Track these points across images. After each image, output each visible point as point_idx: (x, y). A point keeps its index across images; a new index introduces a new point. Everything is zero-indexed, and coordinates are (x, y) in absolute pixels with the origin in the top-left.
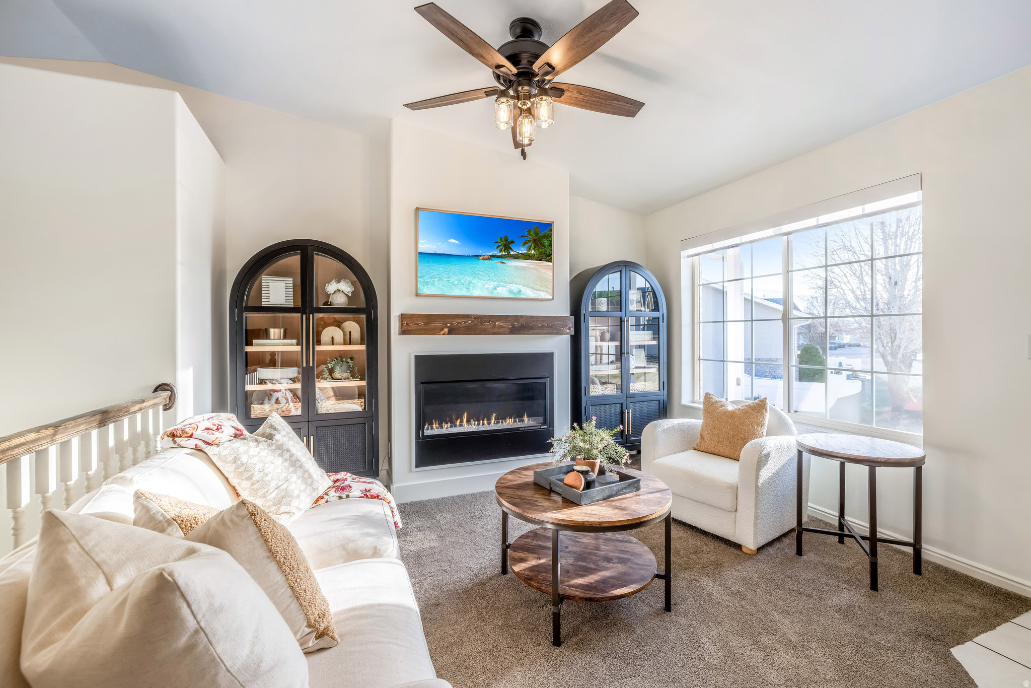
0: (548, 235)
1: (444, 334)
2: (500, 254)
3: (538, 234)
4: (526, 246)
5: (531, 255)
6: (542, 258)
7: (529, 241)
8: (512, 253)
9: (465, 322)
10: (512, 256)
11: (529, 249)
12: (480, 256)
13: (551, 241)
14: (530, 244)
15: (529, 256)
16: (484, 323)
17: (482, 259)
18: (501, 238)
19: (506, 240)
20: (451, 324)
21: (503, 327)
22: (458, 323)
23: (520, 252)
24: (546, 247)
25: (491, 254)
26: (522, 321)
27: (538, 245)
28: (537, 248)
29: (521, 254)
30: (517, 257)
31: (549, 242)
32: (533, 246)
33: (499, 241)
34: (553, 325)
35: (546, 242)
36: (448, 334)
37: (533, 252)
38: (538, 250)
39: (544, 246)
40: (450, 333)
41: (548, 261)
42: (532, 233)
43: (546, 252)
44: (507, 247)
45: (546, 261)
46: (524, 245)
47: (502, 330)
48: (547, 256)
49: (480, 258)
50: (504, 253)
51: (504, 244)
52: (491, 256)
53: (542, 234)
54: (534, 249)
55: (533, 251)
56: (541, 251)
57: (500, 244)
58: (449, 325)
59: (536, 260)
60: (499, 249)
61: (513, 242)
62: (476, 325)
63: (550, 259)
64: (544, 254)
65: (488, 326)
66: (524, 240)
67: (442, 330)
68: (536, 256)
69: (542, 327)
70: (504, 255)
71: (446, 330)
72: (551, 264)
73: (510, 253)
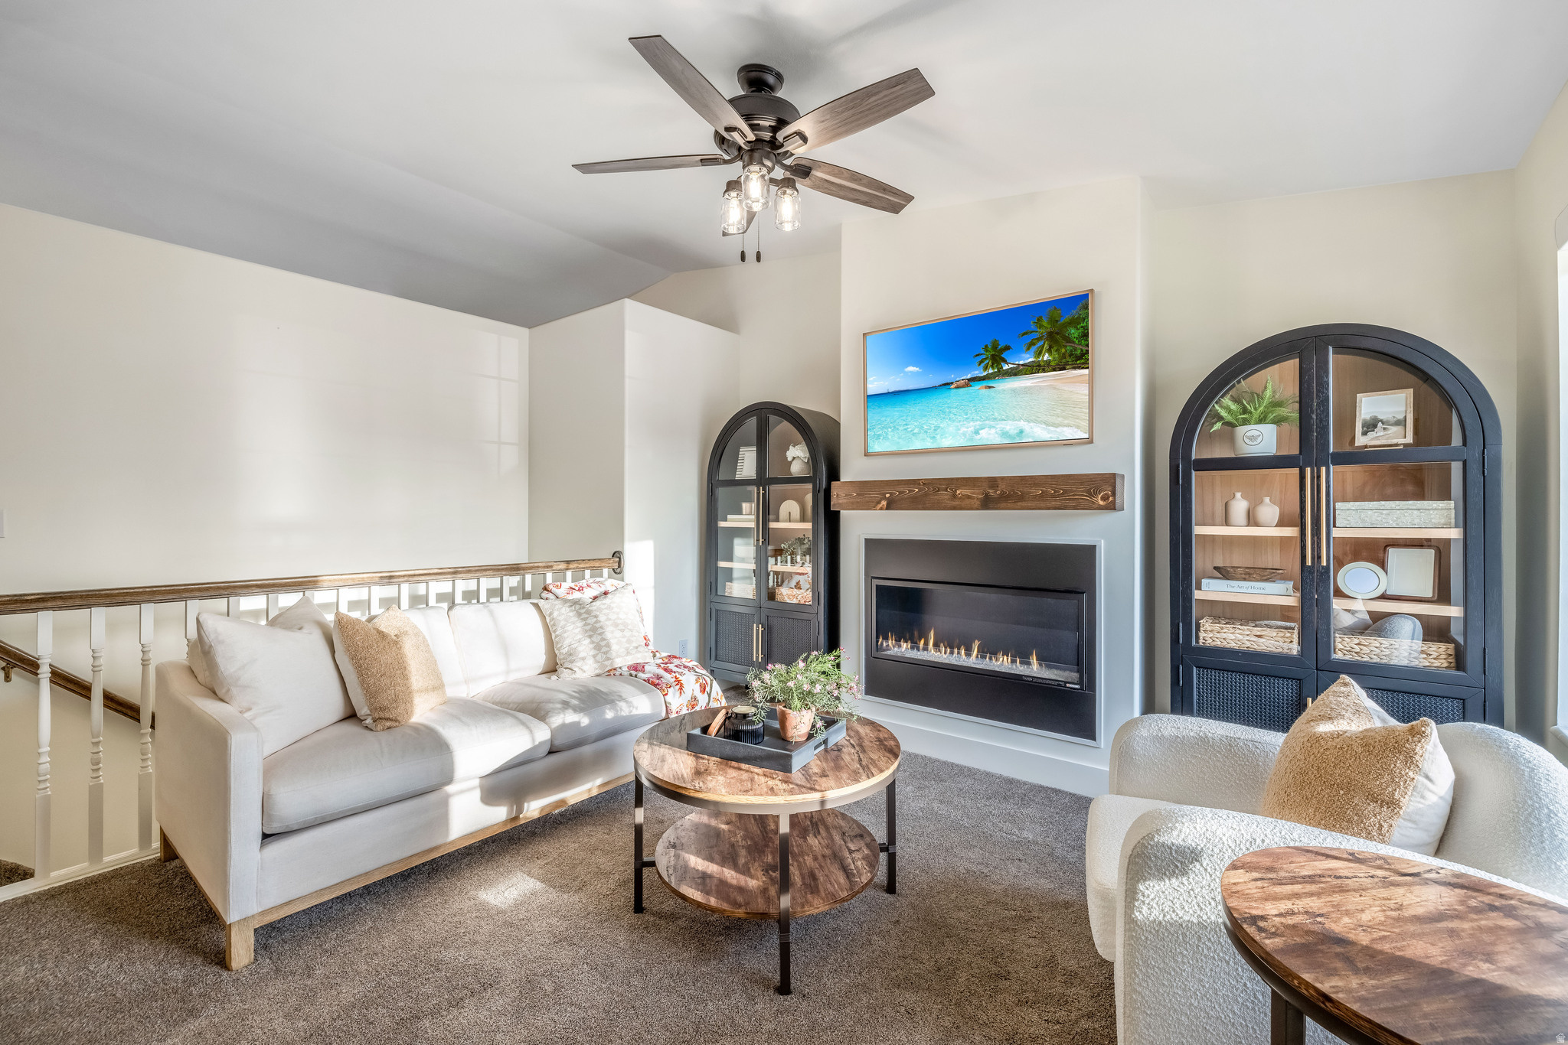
0: (1079, 318)
1: (881, 509)
2: (985, 373)
3: (1057, 321)
4: (1034, 349)
5: (1042, 364)
6: (1067, 364)
7: (1039, 339)
8: (1006, 367)
9: (910, 491)
10: (1006, 374)
11: (1039, 353)
12: (952, 383)
13: (1086, 328)
14: (1041, 343)
15: (1039, 366)
16: (938, 491)
17: (956, 388)
18: (986, 346)
19: (995, 348)
20: (891, 494)
21: (969, 497)
22: (900, 493)
23: (1021, 362)
24: (1074, 342)
25: (969, 376)
26: (1002, 486)
27: (1056, 342)
28: (1055, 348)
29: (1022, 365)
30: (1015, 373)
31: (1081, 330)
32: (1046, 346)
33: (982, 351)
34: (1065, 492)
35: (1074, 333)
36: (887, 509)
37: (1046, 357)
38: (1056, 351)
39: (1069, 340)
40: (888, 508)
41: (1079, 368)
42: (1045, 323)
43: (1075, 350)
44: (997, 359)
45: (1074, 368)
46: (1028, 349)
47: (967, 502)
48: (1078, 358)
49: (952, 387)
50: (991, 371)
51: (992, 355)
52: (969, 380)
53: (1066, 319)
54: (1049, 351)
55: (1047, 355)
56: (1063, 350)
57: (984, 357)
58: (887, 496)
59: (1054, 370)
60: (983, 365)
61: (1007, 348)
62: (926, 495)
63: (1083, 363)
64: (1071, 355)
65: (945, 495)
66: (1028, 339)
67: (879, 502)
68: (1052, 364)
69: (1043, 496)
70: (992, 374)
71: (884, 503)
72: (1086, 371)
73: (1002, 367)
